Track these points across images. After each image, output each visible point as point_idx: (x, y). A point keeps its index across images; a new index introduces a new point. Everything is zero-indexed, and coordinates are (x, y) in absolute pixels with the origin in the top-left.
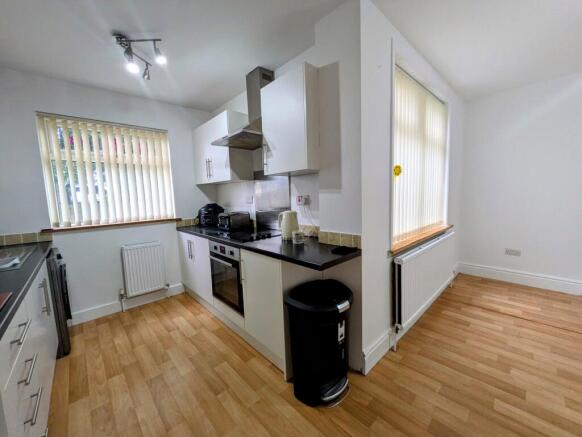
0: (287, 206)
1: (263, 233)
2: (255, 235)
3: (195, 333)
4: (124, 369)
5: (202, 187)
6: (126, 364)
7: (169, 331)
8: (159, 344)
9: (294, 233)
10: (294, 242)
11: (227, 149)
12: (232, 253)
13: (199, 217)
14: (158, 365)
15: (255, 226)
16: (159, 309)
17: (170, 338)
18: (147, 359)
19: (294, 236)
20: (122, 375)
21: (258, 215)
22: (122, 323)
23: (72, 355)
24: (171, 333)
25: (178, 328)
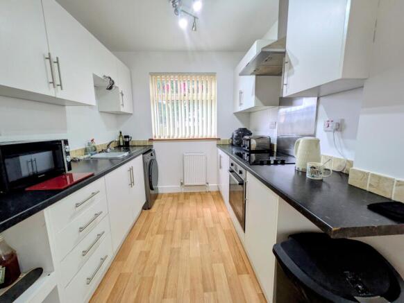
0: (312, 133)
1: (281, 158)
2: (272, 159)
3: (212, 225)
4: (165, 232)
5: (237, 114)
6: (168, 229)
7: (198, 217)
8: (189, 224)
9: (309, 165)
10: (308, 176)
11: (254, 77)
12: (241, 172)
13: (232, 138)
14: (182, 239)
15: (275, 150)
16: (199, 198)
17: (196, 222)
18: (178, 232)
19: (308, 169)
20: (163, 235)
21: (279, 141)
22: (178, 200)
23: (150, 211)
24: (198, 219)
25: (204, 217)
